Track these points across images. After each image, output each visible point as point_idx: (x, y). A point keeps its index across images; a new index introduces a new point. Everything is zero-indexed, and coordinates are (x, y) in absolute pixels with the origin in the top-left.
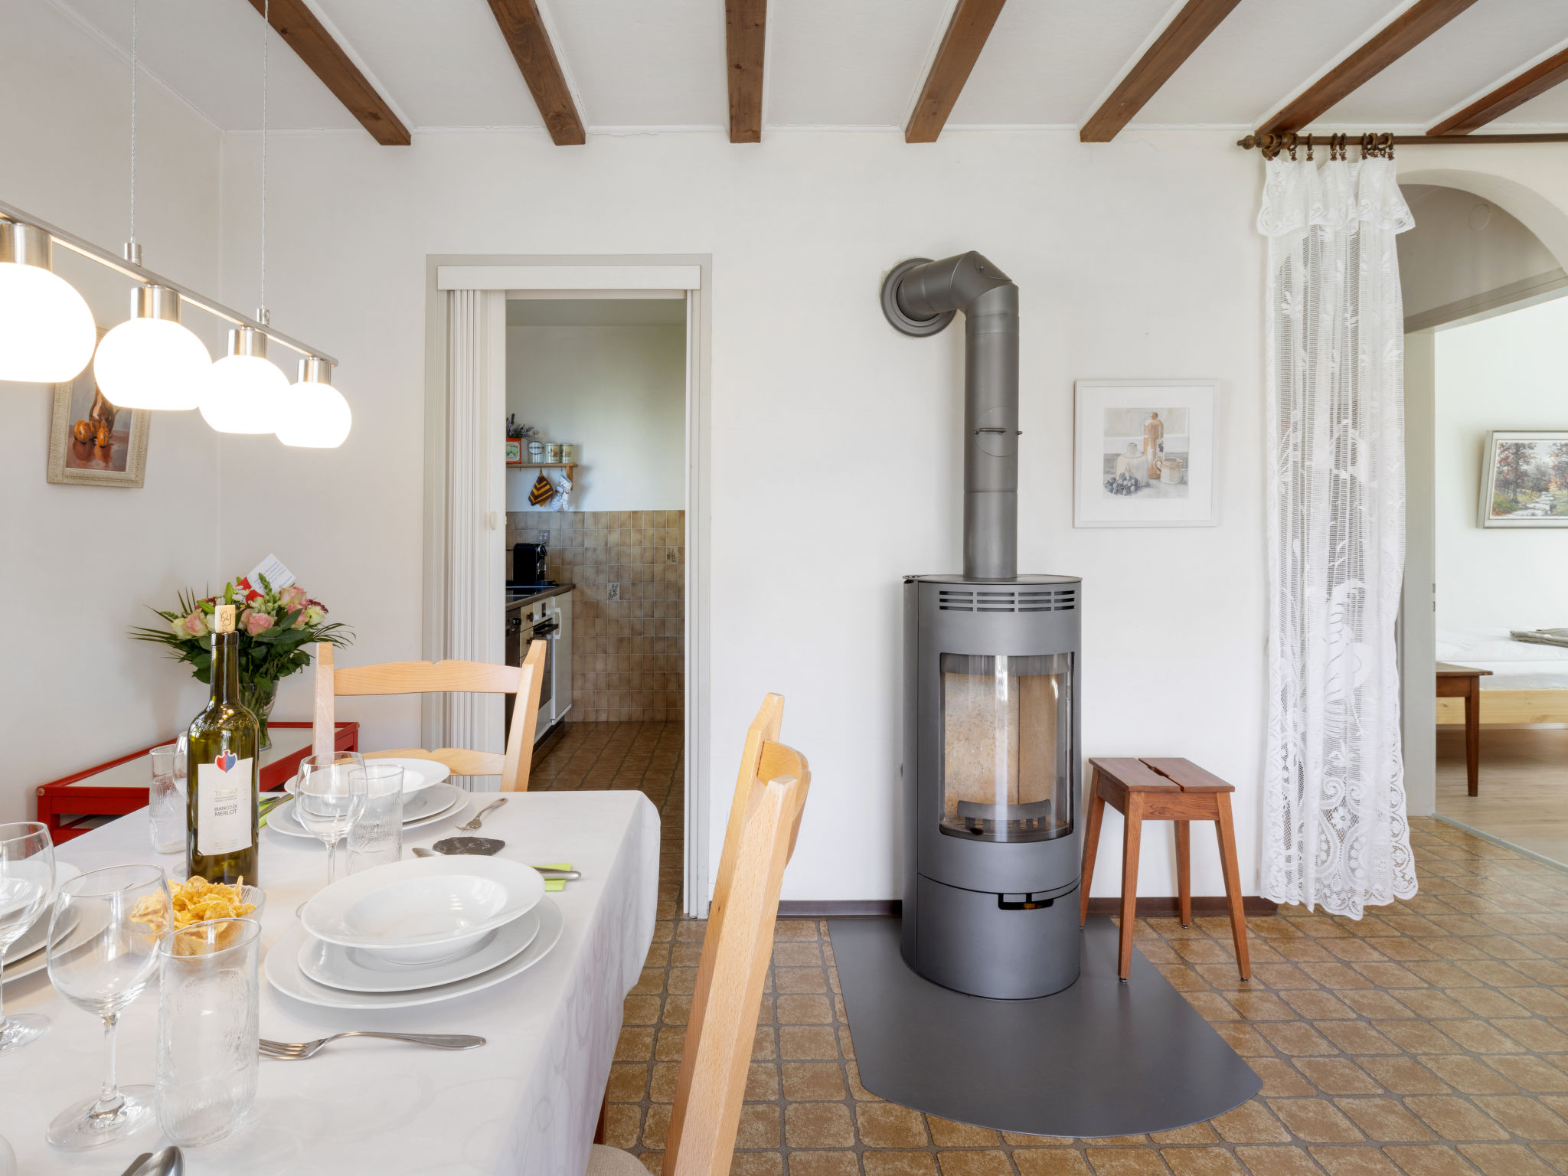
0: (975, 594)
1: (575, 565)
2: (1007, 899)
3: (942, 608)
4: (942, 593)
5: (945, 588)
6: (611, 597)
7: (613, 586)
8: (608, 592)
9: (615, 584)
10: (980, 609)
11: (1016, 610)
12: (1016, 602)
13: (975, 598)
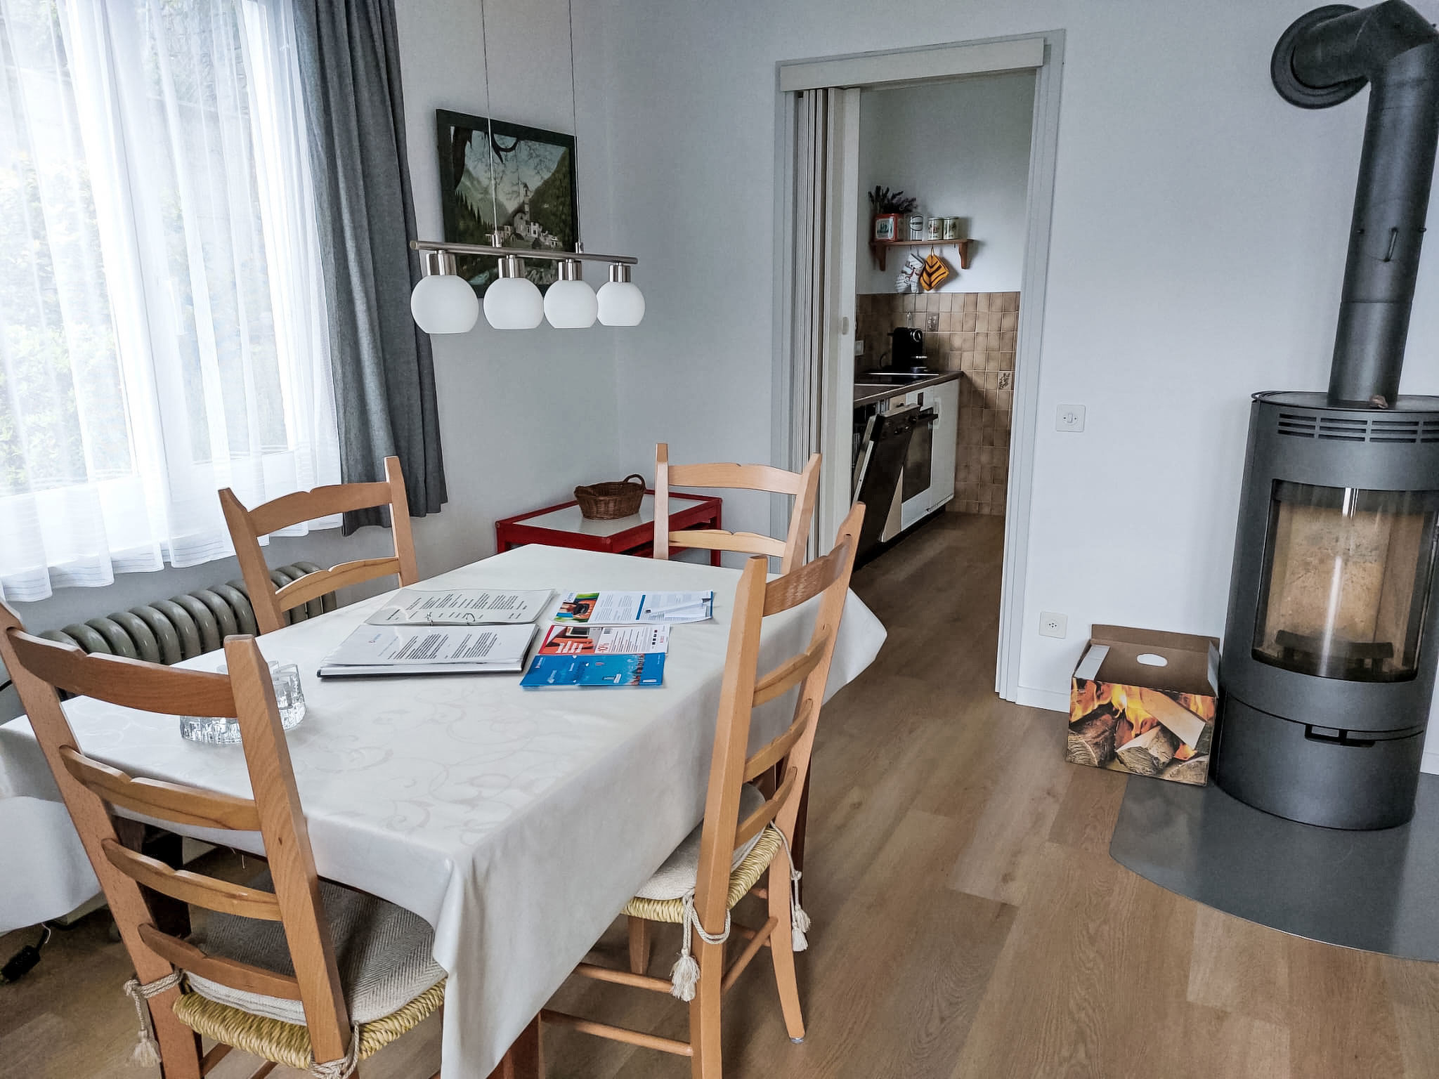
0: (1318, 420)
1: (964, 351)
2: (1314, 731)
3: (1281, 432)
4: (1283, 416)
5: (1288, 411)
6: (1001, 386)
7: (1005, 374)
8: (999, 381)
9: (1007, 372)
10: (1321, 436)
11: (1367, 440)
12: (1369, 431)
13: (1318, 424)
